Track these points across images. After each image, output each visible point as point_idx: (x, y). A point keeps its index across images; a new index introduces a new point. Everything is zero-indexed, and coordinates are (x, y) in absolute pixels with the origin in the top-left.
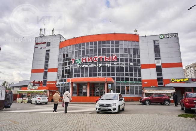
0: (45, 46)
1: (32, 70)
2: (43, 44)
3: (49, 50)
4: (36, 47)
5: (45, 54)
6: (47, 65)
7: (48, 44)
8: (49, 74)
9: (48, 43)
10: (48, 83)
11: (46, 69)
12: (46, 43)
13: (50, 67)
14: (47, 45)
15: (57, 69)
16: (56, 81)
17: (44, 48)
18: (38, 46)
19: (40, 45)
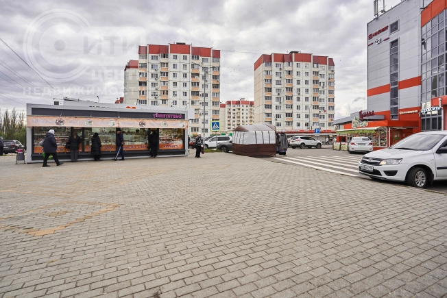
0: (386, 34)
1: (368, 91)
2: (382, 33)
3: (397, 41)
4: (370, 43)
5: (389, 52)
6: (396, 75)
7: (393, 28)
8: (402, 92)
9: (392, 25)
10: (401, 113)
11: (396, 83)
12: (389, 28)
13: (403, 77)
14: (392, 31)
15: (420, 78)
16: (420, 106)
17: (384, 40)
18: (374, 39)
19: (378, 35)
